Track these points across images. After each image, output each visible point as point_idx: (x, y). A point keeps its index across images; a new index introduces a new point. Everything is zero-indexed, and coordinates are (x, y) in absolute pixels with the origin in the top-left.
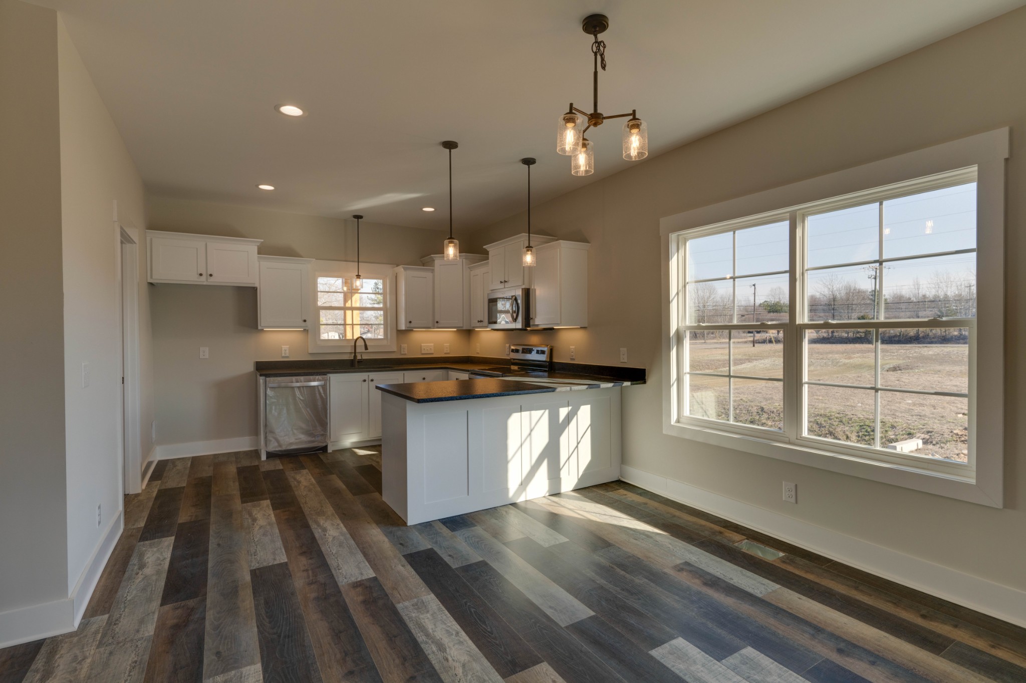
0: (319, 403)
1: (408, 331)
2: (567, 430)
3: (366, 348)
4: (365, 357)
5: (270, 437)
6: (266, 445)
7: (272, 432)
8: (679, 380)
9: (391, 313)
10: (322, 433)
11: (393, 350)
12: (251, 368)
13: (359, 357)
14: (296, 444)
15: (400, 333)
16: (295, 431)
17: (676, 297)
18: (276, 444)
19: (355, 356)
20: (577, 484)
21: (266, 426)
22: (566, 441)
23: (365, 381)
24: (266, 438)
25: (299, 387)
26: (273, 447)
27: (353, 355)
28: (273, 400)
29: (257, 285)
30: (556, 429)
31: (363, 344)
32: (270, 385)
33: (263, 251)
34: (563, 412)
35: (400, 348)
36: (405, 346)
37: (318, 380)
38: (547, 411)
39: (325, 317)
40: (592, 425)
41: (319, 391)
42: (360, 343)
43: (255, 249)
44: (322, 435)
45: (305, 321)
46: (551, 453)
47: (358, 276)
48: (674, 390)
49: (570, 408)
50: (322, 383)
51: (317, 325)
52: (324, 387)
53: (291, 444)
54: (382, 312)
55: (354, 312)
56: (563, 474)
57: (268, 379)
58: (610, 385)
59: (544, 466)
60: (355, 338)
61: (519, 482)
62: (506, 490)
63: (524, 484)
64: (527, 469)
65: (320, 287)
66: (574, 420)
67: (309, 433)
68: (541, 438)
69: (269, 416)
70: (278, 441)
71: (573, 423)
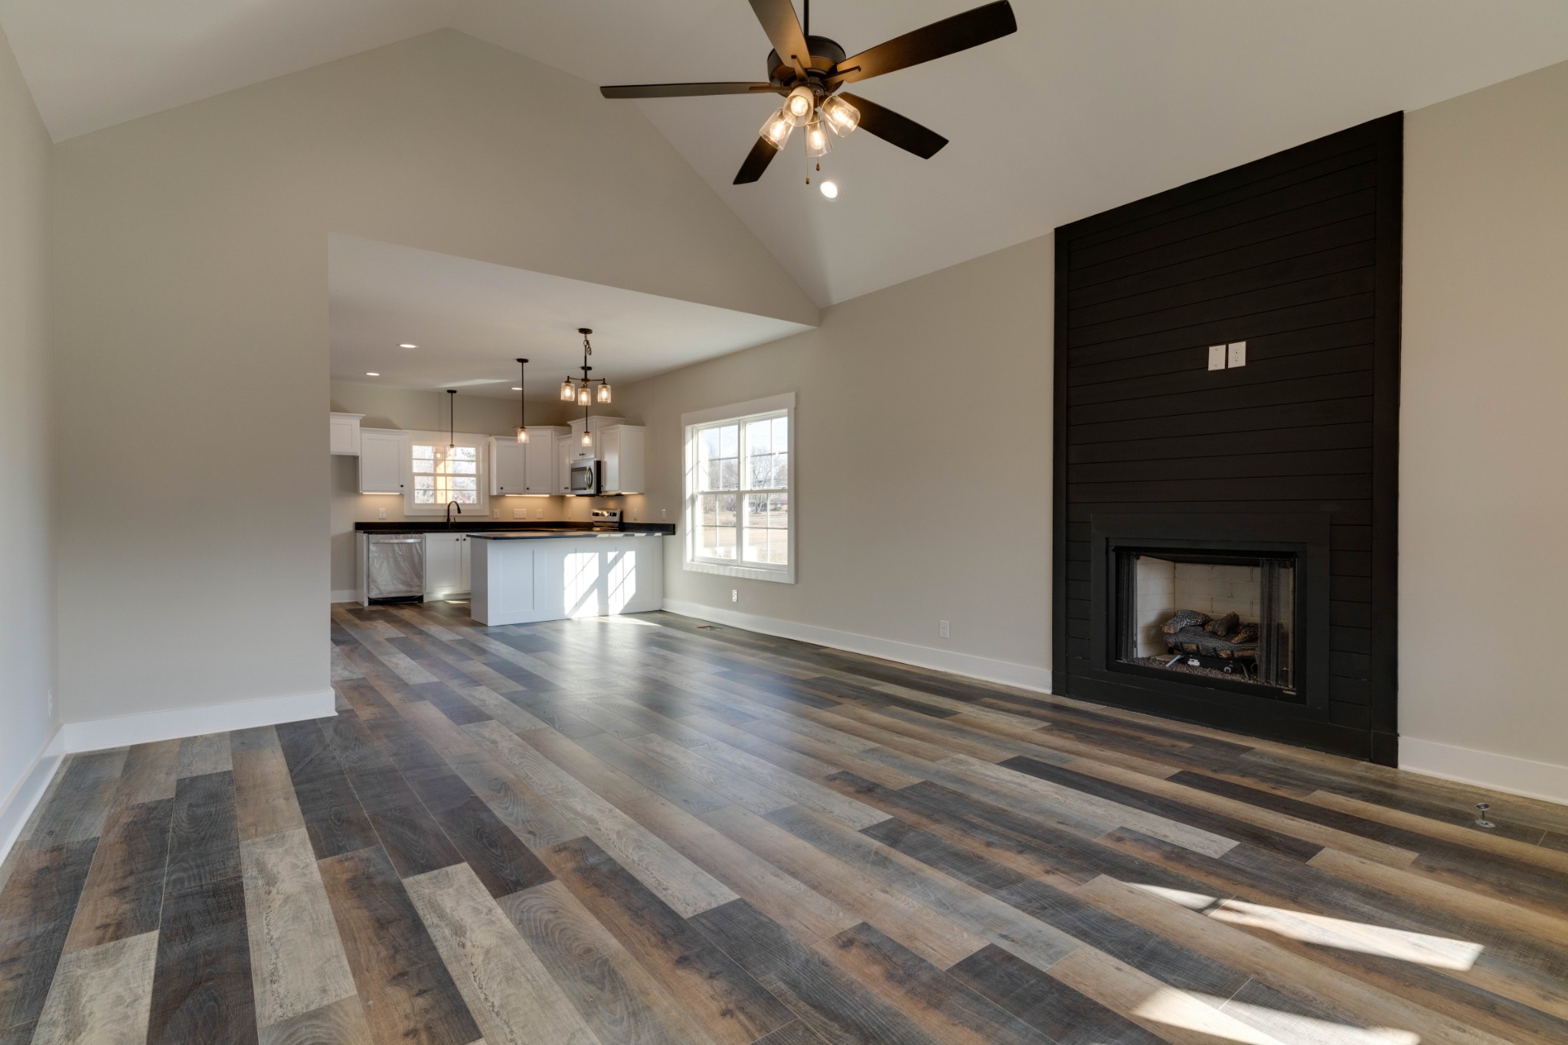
0: (416, 559)
1: (500, 496)
2: (614, 568)
3: (459, 511)
4: (458, 520)
5: (372, 586)
6: (369, 592)
7: (375, 582)
8: (693, 530)
9: (483, 479)
10: (418, 584)
11: (486, 515)
12: (351, 528)
13: (452, 520)
14: (395, 592)
15: (492, 497)
16: (395, 582)
17: (691, 472)
18: (378, 592)
19: (448, 519)
20: (623, 610)
21: (368, 576)
22: (614, 577)
23: (458, 540)
24: (368, 587)
25: (398, 543)
26: (374, 594)
27: (446, 518)
28: (375, 554)
29: (359, 454)
30: (605, 568)
31: (456, 508)
32: (373, 541)
33: (365, 424)
34: (611, 555)
35: (492, 512)
36: (496, 510)
37: (415, 538)
38: (597, 554)
39: (419, 482)
40: (637, 567)
41: (416, 547)
42: (454, 508)
43: (358, 422)
44: (419, 586)
45: (402, 486)
46: (601, 585)
47: (452, 446)
48: (689, 538)
49: (617, 552)
50: (419, 540)
51: (412, 489)
52: (420, 543)
53: (391, 592)
54: (474, 479)
55: (448, 478)
56: (611, 601)
57: (371, 536)
58: (644, 534)
59: (596, 592)
60: (449, 502)
61: (574, 604)
62: (562, 609)
63: (578, 605)
64: (580, 595)
65: (415, 455)
66: (621, 561)
67: (404, 583)
68: (593, 573)
69: (372, 568)
70: (378, 588)
71: (620, 563)
